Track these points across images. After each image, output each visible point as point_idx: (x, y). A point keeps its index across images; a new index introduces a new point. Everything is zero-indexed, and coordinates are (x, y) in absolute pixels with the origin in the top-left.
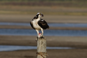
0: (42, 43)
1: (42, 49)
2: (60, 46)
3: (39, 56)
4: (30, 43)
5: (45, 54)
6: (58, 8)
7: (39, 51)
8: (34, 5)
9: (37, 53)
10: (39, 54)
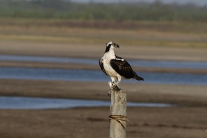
0: (120, 98)
1: (118, 109)
2: (151, 101)
3: (113, 121)
4: (98, 95)
5: (124, 119)
6: (148, 34)
7: (114, 113)
8: (105, 26)
9: (110, 117)
10: (113, 118)
